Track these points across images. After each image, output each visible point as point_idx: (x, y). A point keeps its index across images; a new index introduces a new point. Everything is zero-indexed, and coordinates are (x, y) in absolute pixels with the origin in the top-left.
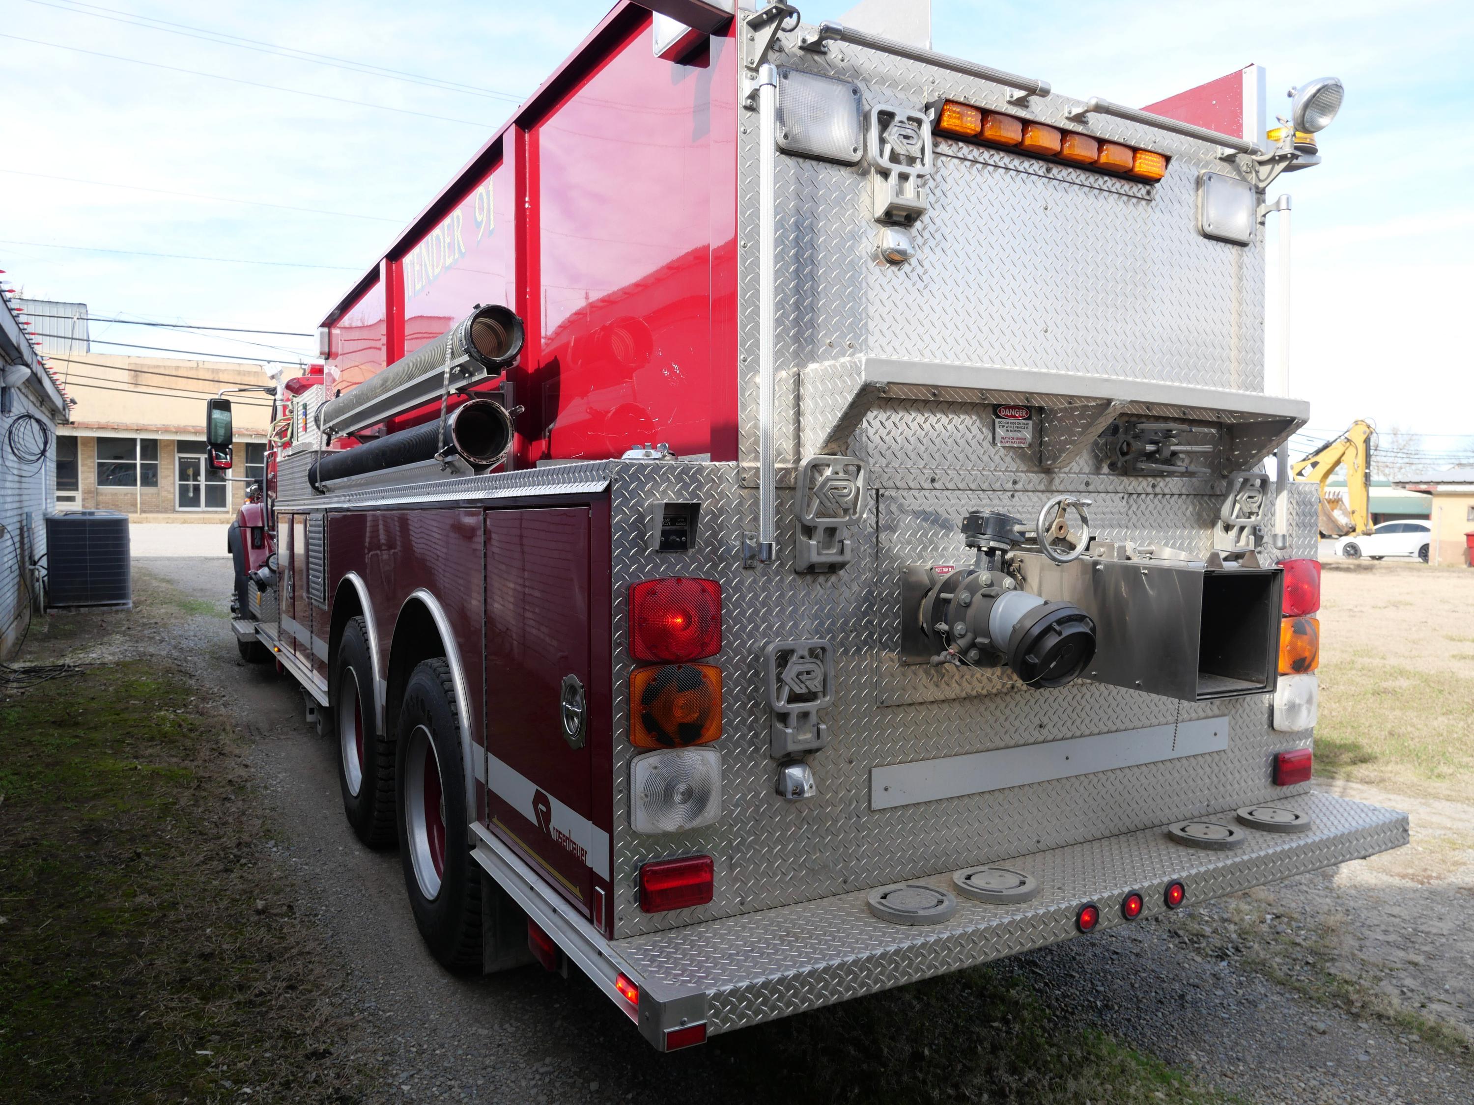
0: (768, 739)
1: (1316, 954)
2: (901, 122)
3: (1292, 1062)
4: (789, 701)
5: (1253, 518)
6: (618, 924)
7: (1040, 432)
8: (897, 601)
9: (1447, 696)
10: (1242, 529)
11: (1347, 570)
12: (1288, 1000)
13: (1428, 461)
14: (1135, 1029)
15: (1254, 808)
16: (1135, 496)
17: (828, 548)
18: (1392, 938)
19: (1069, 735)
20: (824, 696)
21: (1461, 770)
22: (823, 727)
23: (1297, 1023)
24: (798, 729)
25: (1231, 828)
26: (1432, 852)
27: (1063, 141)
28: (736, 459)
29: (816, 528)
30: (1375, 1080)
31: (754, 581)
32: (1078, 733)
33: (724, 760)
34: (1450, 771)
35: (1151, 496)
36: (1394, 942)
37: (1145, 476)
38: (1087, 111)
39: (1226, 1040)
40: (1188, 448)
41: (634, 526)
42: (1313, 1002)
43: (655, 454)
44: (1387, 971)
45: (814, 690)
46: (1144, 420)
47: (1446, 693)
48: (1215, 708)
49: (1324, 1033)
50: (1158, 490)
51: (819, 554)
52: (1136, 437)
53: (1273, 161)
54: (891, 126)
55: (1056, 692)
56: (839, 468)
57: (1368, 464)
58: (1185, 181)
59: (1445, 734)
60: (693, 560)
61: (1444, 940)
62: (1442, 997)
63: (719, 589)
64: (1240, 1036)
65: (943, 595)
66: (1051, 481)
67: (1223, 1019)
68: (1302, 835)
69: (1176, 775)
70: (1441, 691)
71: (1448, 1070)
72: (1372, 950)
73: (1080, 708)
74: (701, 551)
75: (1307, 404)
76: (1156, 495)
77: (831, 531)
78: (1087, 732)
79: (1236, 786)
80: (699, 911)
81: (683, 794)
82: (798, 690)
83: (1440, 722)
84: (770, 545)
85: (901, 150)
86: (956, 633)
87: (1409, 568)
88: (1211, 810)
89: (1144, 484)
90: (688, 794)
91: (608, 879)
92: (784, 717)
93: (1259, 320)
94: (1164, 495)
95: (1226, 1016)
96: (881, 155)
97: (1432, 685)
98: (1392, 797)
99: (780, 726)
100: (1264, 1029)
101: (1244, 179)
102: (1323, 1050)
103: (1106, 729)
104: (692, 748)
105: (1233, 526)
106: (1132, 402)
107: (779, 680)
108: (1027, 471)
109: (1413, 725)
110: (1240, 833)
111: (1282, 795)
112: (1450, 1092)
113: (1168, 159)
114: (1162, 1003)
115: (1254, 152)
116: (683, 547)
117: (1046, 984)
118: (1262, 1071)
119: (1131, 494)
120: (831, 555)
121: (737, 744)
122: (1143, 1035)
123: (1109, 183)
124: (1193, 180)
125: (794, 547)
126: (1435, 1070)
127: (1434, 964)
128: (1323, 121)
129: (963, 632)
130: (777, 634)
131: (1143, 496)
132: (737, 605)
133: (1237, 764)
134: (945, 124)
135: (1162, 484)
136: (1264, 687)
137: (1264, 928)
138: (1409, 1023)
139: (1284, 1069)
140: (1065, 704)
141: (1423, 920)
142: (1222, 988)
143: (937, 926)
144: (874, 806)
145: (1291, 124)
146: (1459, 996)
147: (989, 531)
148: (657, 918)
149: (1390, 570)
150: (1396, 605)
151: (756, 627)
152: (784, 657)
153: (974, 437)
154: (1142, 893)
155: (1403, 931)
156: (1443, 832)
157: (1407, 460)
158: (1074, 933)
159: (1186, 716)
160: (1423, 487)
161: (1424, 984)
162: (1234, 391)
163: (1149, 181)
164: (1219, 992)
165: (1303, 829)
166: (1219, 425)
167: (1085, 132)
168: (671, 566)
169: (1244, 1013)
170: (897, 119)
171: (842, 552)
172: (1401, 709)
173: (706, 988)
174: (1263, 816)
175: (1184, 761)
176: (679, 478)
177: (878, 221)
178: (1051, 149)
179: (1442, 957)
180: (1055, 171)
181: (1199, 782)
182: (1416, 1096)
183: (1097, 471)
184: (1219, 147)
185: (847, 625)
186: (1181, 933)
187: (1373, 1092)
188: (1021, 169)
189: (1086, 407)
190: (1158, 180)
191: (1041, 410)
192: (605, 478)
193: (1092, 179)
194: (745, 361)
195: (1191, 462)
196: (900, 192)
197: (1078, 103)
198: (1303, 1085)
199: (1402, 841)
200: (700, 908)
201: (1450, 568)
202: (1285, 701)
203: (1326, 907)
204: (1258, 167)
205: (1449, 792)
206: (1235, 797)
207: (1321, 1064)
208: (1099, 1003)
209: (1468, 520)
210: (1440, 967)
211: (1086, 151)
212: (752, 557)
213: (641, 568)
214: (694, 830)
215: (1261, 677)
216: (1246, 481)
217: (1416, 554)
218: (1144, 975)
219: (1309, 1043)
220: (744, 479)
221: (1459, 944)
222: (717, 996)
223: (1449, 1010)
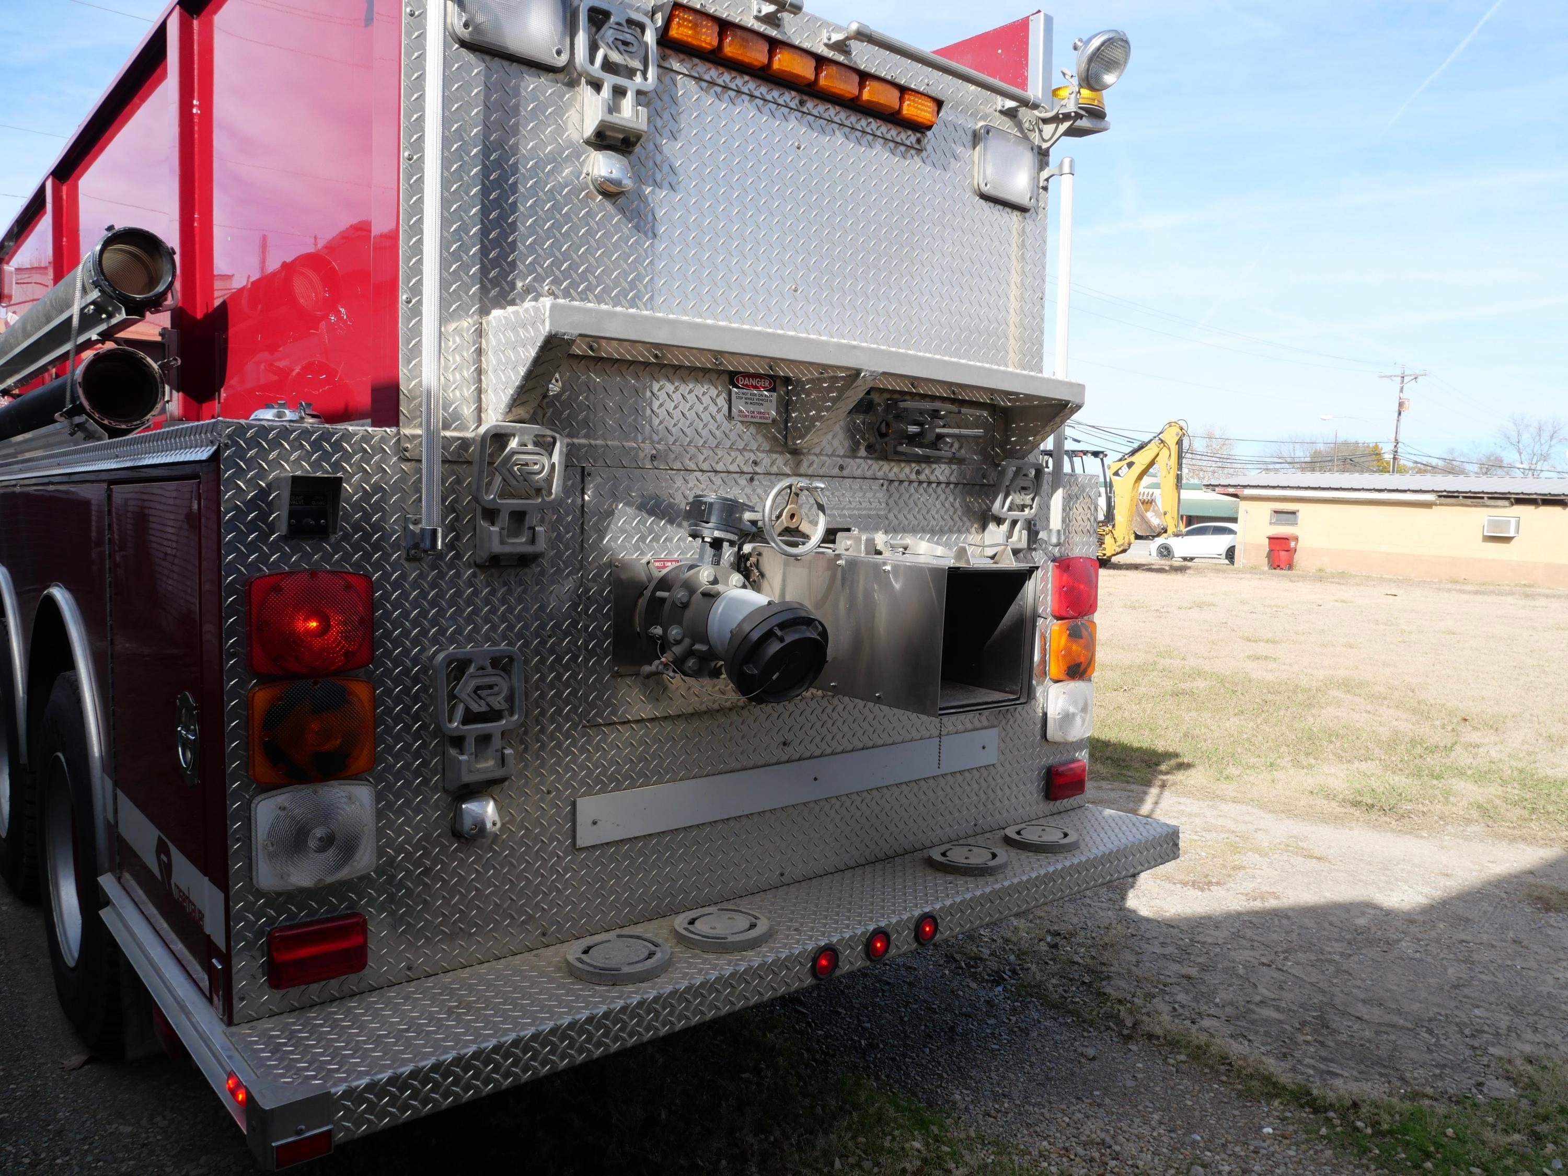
0: (440, 767)
1: (1093, 972)
2: (619, 24)
3: (1058, 1094)
4: (465, 722)
5: (1027, 510)
6: (238, 1006)
7: (785, 406)
8: (607, 601)
9: (1241, 696)
10: (1014, 523)
11: (1161, 570)
12: (1061, 1024)
13: (1239, 466)
14: (899, 1068)
15: (1023, 826)
16: (896, 484)
17: (517, 535)
18: (1168, 950)
19: (818, 753)
20: (512, 714)
21: (1248, 771)
22: (508, 751)
23: (1068, 1050)
24: (478, 756)
25: (994, 850)
26: (1214, 857)
27: (818, 70)
28: (396, 423)
29: (499, 511)
30: (1140, 1108)
31: (421, 576)
32: (829, 751)
33: (379, 797)
34: (1238, 772)
35: (916, 484)
36: (1171, 955)
37: (908, 461)
38: (848, 38)
39: (993, 1074)
40: (956, 431)
41: (251, 505)
42: (1086, 1026)
43: (289, 415)
44: (1161, 986)
45: (497, 707)
46: (907, 397)
47: (1239, 693)
48: (983, 718)
49: (1094, 1059)
50: (922, 477)
51: (502, 542)
52: (898, 417)
53: (1056, 119)
54: (606, 26)
55: (780, 708)
56: (528, 439)
57: (1180, 466)
58: (961, 132)
59: (1235, 735)
60: (337, 548)
61: (1218, 950)
62: (1212, 1011)
63: (371, 587)
64: (1008, 1069)
65: (659, 594)
66: (798, 464)
67: (993, 1050)
68: (1069, 855)
69: (940, 793)
70: (1234, 692)
71: (1212, 1091)
72: (1148, 964)
73: (831, 722)
74: (347, 537)
75: (1082, 387)
76: (920, 483)
77: (519, 517)
78: (839, 749)
79: (1006, 802)
80: (352, 981)
81: (321, 839)
82: (476, 708)
83: (1232, 723)
84: (434, 532)
85: (615, 57)
86: (671, 639)
87: (1216, 569)
88: (978, 830)
89: (907, 471)
90: (328, 842)
91: (224, 950)
92: (458, 742)
93: (1039, 294)
94: (930, 483)
95: (997, 1047)
96: (592, 61)
97: (1227, 685)
98: (1182, 800)
99: (453, 752)
100: (1033, 1059)
101: (1026, 138)
102: (1091, 1078)
103: (861, 745)
104: (335, 783)
105: (1005, 520)
106: (884, 374)
107: (452, 696)
108: (771, 451)
109: (1207, 727)
110: (1004, 854)
111: (1055, 810)
112: (1212, 1115)
113: (939, 104)
114: (931, 1037)
115: (1035, 106)
116: (322, 533)
117: (809, 1024)
118: (1027, 1106)
119: (892, 481)
120: (519, 544)
121: (398, 775)
122: (907, 1075)
123: (873, 125)
124: (970, 134)
125: (474, 535)
126: (1199, 1091)
127: (1207, 977)
128: (1109, 78)
129: (679, 638)
130: (452, 640)
131: (906, 484)
132: (396, 605)
133: (1007, 779)
134: (674, 32)
135: (927, 471)
136: (1018, 699)
137: (1043, 947)
138: (1178, 1042)
139: (1050, 1103)
140: (813, 718)
141: (1200, 930)
142: (995, 1017)
143: (643, 985)
144: (580, 843)
145: (1075, 81)
146: (1228, 1009)
147: (713, 519)
148: (294, 994)
149: (1199, 570)
150: (1200, 606)
151: (424, 632)
152: (459, 667)
153: (706, 409)
154: (889, 930)
155: (1180, 942)
156: (1226, 835)
157: (1220, 464)
158: (809, 981)
159: (951, 728)
160: (1231, 490)
161: (1195, 999)
162: (1010, 369)
163: (920, 128)
164: (992, 1021)
165: (1072, 847)
166: (992, 408)
167: (846, 62)
168: (306, 557)
169: (1016, 1043)
170: (613, 19)
171: (533, 540)
172: (1197, 711)
173: (334, 1085)
174: (1031, 835)
175: (949, 777)
176: (316, 445)
177: (588, 142)
178: (803, 78)
179: (1215, 968)
180: (810, 105)
181: (966, 800)
182: (1179, 1122)
183: (853, 453)
184: (999, 98)
185: (544, 628)
186: (958, 957)
187: (1137, 1121)
188: (769, 97)
189: (835, 379)
190: (929, 128)
191: (787, 380)
192: (212, 443)
193: (853, 119)
194: (408, 302)
195: (960, 448)
196: (613, 108)
197: (837, 29)
198: (1067, 1120)
199: (1172, 855)
200: (353, 978)
201: (1253, 570)
202: (1058, 710)
203: (1107, 921)
204: (1041, 125)
205: (1235, 794)
206: (1005, 814)
207: (1088, 1094)
208: (863, 1042)
209: (1271, 523)
210: (1213, 979)
211: (847, 86)
212: (416, 546)
213: (264, 558)
214: (342, 883)
215: (1015, 688)
216: (1018, 470)
217: (1224, 556)
218: (915, 1006)
219: (1078, 1071)
220: (406, 450)
221: (1232, 953)
222: (348, 1094)
223: (1218, 1024)
